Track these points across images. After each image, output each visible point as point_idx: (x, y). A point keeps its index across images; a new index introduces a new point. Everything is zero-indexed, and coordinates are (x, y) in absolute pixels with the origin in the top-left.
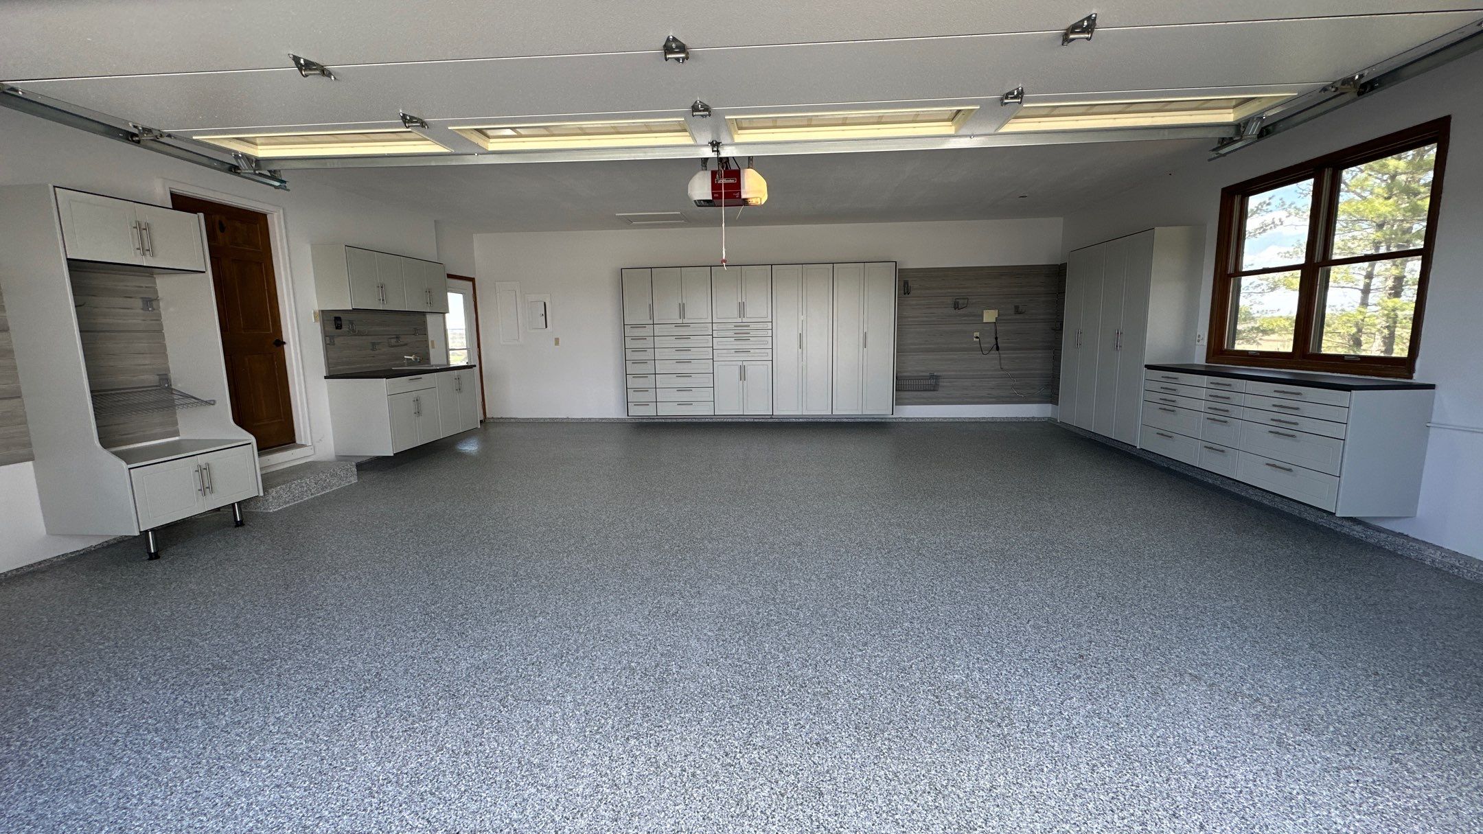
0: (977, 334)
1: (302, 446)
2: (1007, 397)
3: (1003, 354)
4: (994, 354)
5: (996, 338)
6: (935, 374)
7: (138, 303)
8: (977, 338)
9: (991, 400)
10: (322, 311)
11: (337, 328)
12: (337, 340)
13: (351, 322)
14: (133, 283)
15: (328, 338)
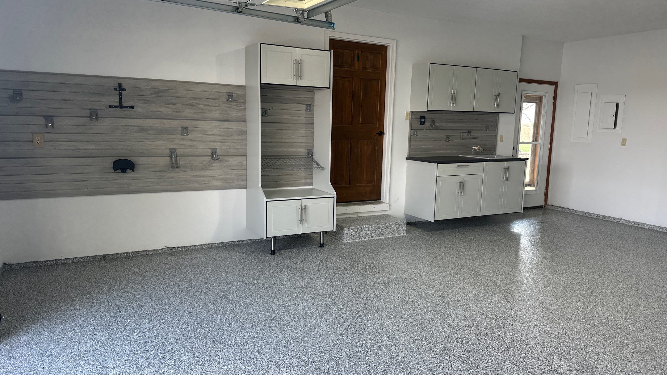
1: (383, 203)
7: (303, 107)
10: (412, 112)
11: (420, 124)
12: (419, 133)
13: (433, 120)
14: (303, 95)
15: (413, 131)
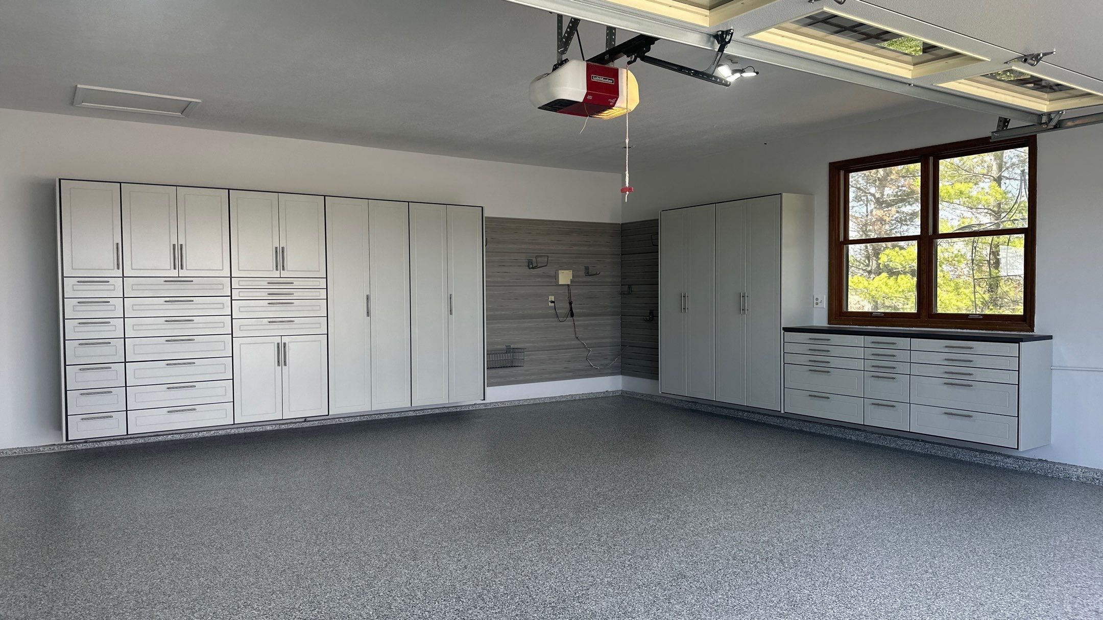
0: (552, 298)
2: (583, 370)
3: (578, 321)
4: (569, 321)
5: (571, 303)
6: (512, 346)
8: (552, 302)
9: (568, 374)
